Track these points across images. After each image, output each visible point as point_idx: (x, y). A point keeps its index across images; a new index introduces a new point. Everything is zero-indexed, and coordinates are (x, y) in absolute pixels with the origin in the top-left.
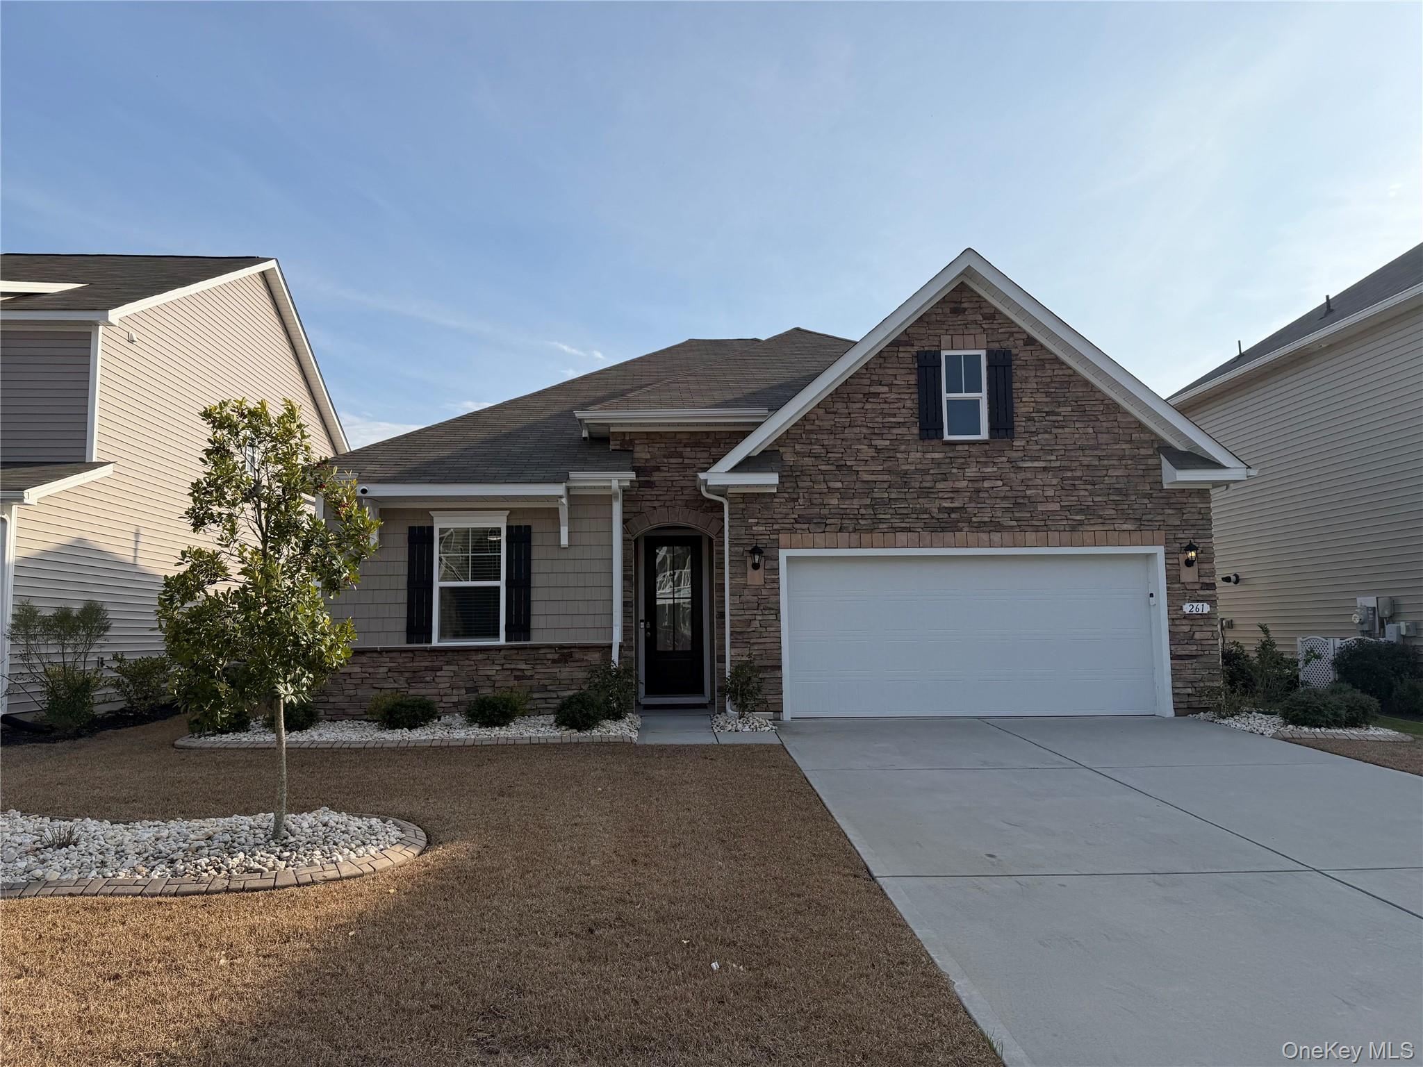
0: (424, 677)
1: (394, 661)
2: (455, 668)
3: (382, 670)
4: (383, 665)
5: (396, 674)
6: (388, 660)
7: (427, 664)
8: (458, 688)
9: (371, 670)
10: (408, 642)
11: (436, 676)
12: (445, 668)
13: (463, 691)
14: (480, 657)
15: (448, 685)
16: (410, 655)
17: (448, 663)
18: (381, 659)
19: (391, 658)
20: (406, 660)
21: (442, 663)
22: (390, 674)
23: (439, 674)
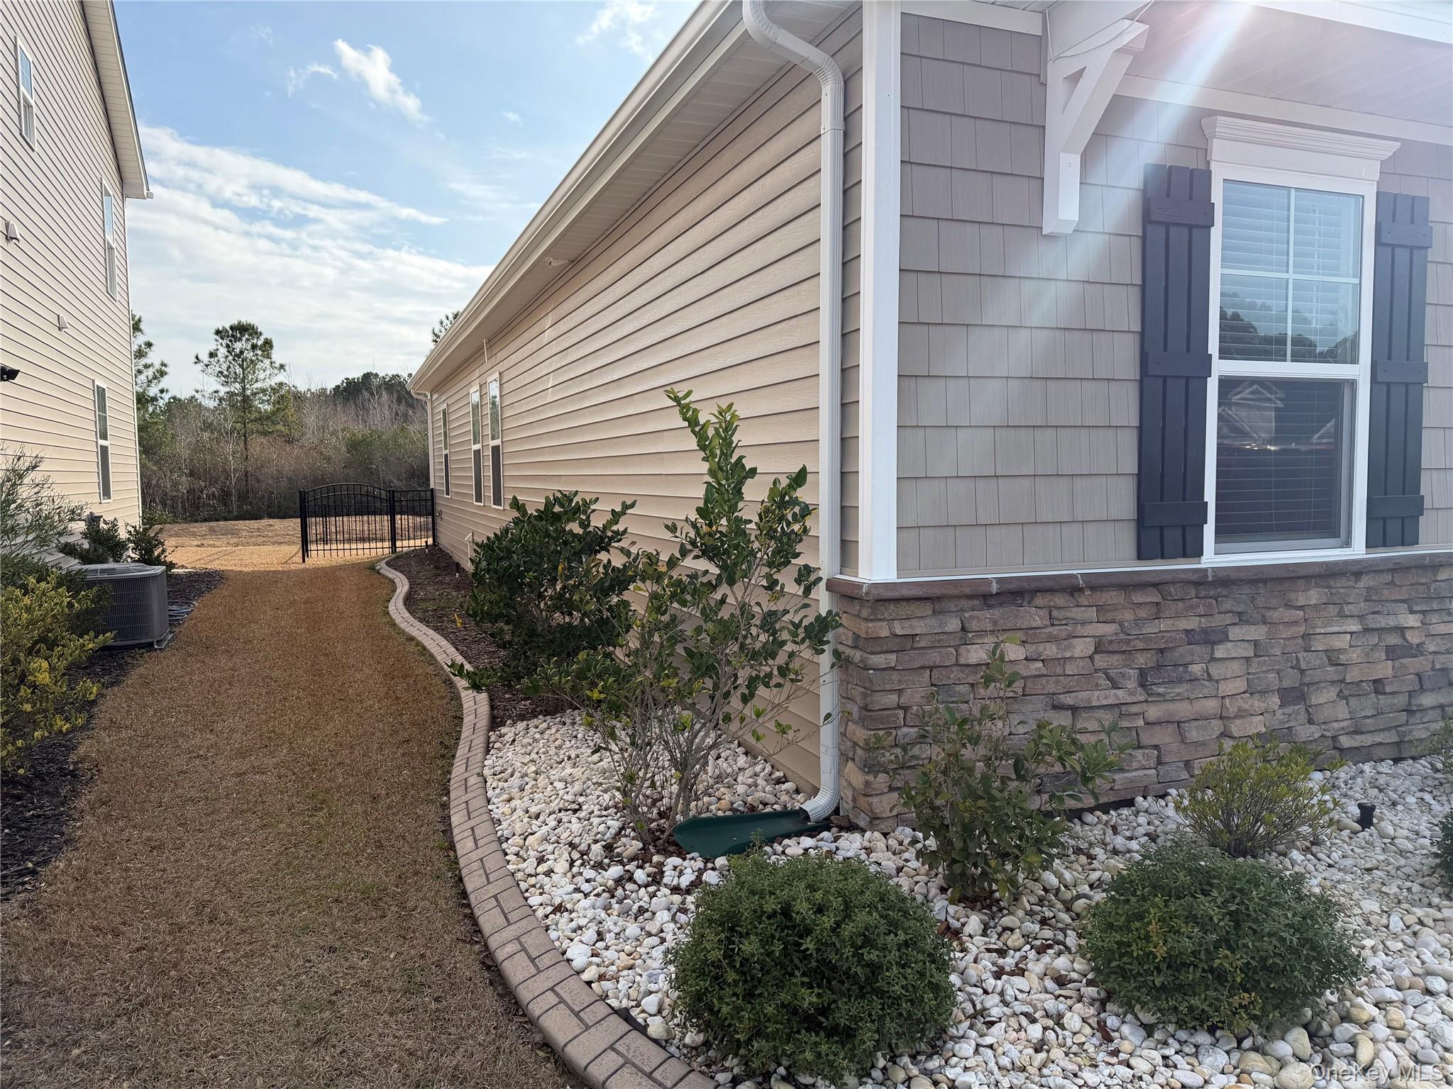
0: (1185, 665)
1: (1109, 616)
2: (1256, 632)
3: (1082, 648)
4: (1080, 630)
5: (1115, 659)
6: (1092, 613)
7: (1192, 623)
8: (1263, 693)
9: (1050, 650)
10: (1141, 555)
11: (1213, 659)
12: (1235, 633)
13: (1275, 701)
14: (1314, 596)
15: (1241, 685)
16: (1153, 597)
17: (1242, 619)
18: (1076, 613)
19: (1100, 609)
20: (1143, 613)
21: (1228, 619)
22: (1100, 661)
23: (1220, 652)
